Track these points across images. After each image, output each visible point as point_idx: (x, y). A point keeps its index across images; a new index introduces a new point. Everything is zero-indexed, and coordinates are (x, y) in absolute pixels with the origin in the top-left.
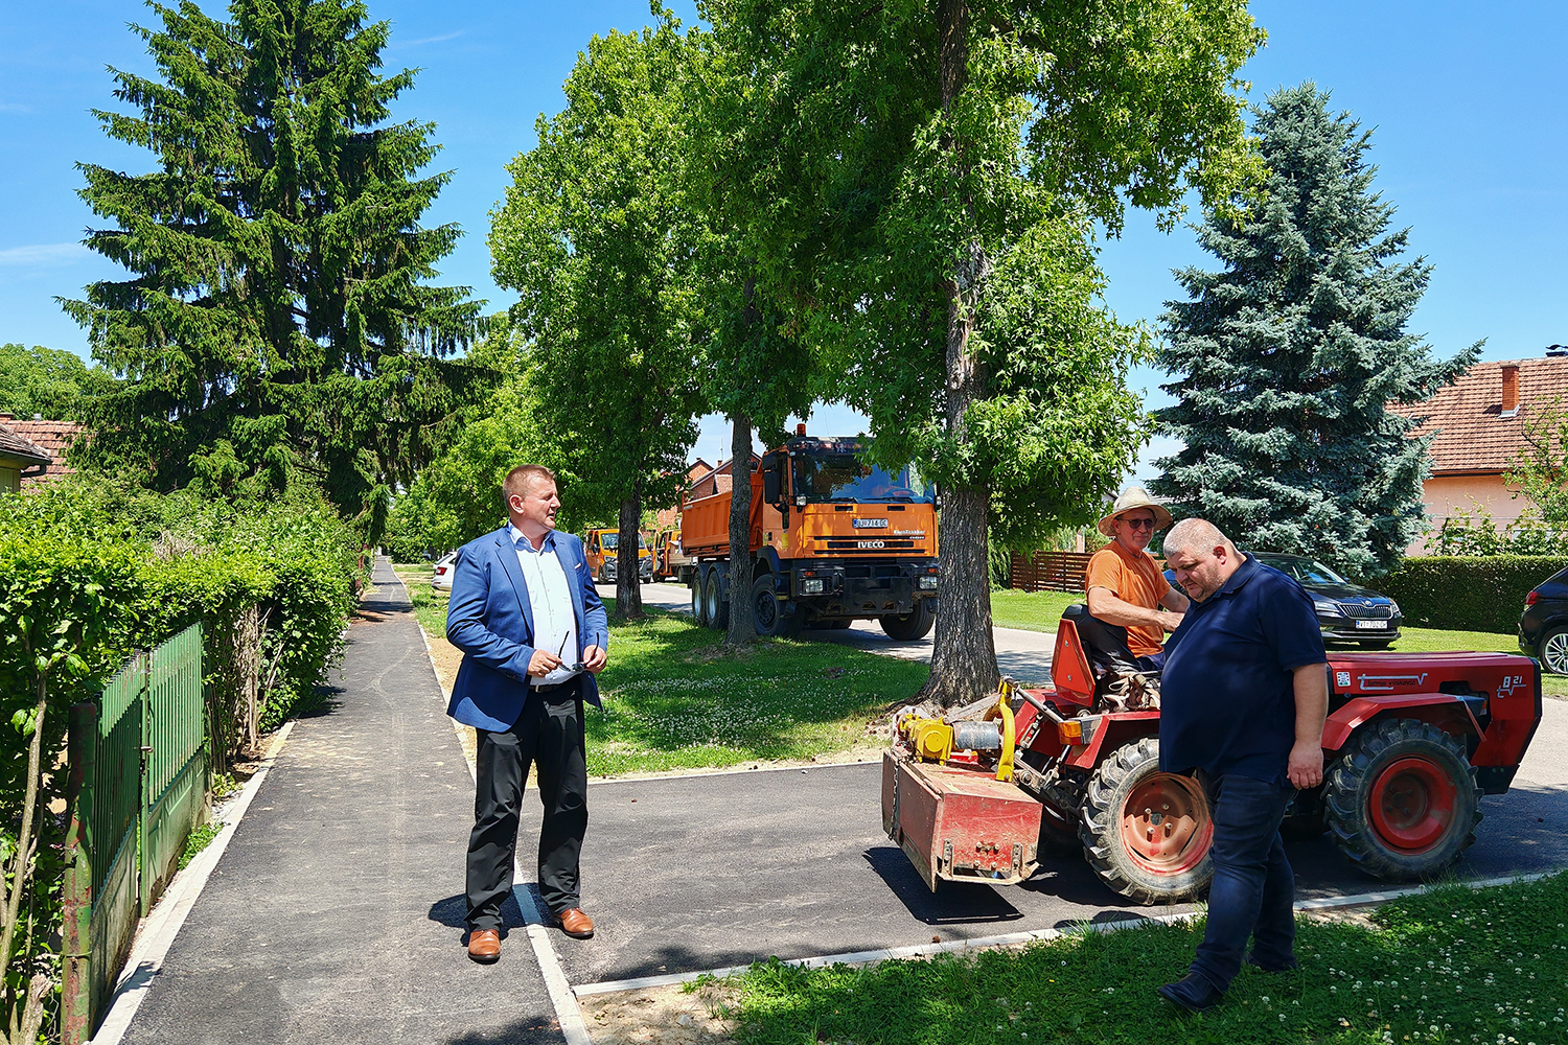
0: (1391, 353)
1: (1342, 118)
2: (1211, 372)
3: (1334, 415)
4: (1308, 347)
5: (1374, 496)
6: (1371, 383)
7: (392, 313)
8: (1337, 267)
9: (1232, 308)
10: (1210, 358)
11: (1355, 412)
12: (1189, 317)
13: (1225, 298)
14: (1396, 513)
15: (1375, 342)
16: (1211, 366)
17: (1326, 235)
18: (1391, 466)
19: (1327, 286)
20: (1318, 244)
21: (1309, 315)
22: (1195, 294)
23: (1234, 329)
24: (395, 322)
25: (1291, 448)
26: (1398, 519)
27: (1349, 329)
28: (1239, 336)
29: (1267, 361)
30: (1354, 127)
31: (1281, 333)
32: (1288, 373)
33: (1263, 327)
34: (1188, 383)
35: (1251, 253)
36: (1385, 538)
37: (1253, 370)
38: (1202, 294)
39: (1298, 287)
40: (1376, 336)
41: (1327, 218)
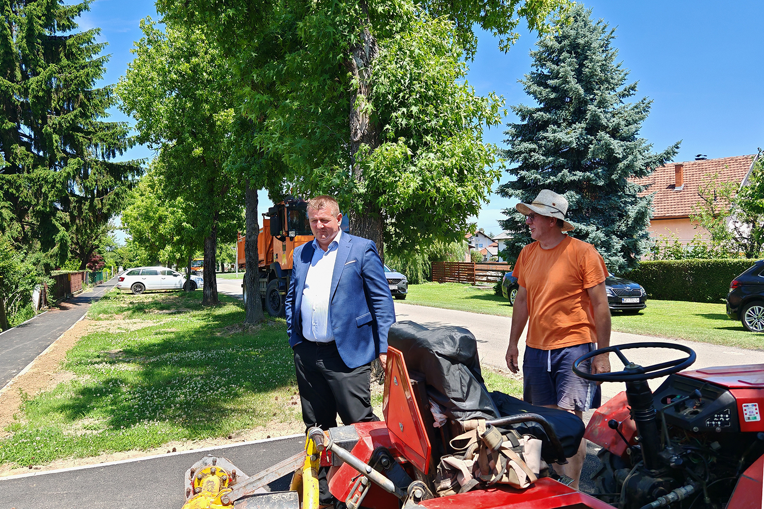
0: (631, 149)
1: (599, 23)
2: (533, 162)
3: (601, 183)
4: (586, 147)
5: (623, 228)
6: (621, 165)
7: (77, 135)
8: (600, 102)
9: (544, 126)
10: (532, 154)
11: (612, 181)
12: (520, 132)
13: (539, 120)
14: (635, 237)
15: (622, 143)
16: (533, 159)
17: (593, 85)
18: (632, 211)
19: (595, 111)
20: (589, 90)
21: (586, 129)
22: (523, 119)
23: (545, 138)
24: (79, 140)
25: (578, 202)
26: (636, 241)
27: (608, 135)
28: (548, 141)
29: (563, 155)
30: (605, 26)
31: (571, 139)
32: (575, 161)
33: (561, 136)
34: (521, 168)
35: (553, 96)
36: (630, 250)
37: (556, 160)
38: (527, 119)
39: (579, 114)
40: (623, 139)
41: (593, 75)
